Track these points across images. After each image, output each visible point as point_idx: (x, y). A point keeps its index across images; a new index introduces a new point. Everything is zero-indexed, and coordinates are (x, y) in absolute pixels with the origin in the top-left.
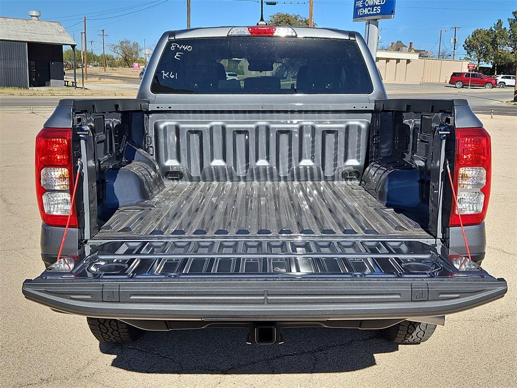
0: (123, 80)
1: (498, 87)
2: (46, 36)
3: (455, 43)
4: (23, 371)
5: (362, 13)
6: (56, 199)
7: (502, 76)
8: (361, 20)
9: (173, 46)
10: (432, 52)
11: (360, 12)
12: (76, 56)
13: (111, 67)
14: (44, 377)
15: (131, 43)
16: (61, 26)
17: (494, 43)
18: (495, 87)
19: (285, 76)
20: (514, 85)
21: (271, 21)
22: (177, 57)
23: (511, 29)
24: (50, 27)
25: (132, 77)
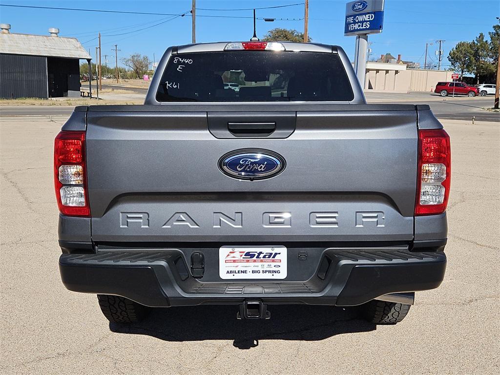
0: (134, 91)
1: (480, 95)
2: (64, 51)
3: (440, 55)
4: (42, 347)
5: (352, 28)
6: (71, 192)
7: (484, 85)
8: (352, 35)
9: (176, 60)
10: (419, 64)
11: (351, 27)
12: (92, 69)
13: (123, 79)
14: (61, 352)
15: (142, 57)
16: (78, 42)
17: (476, 55)
18: (477, 95)
19: (282, 86)
20: (495, 93)
21: (269, 36)
22: (179, 69)
23: (492, 42)
24: (68, 43)
25: (142, 87)
